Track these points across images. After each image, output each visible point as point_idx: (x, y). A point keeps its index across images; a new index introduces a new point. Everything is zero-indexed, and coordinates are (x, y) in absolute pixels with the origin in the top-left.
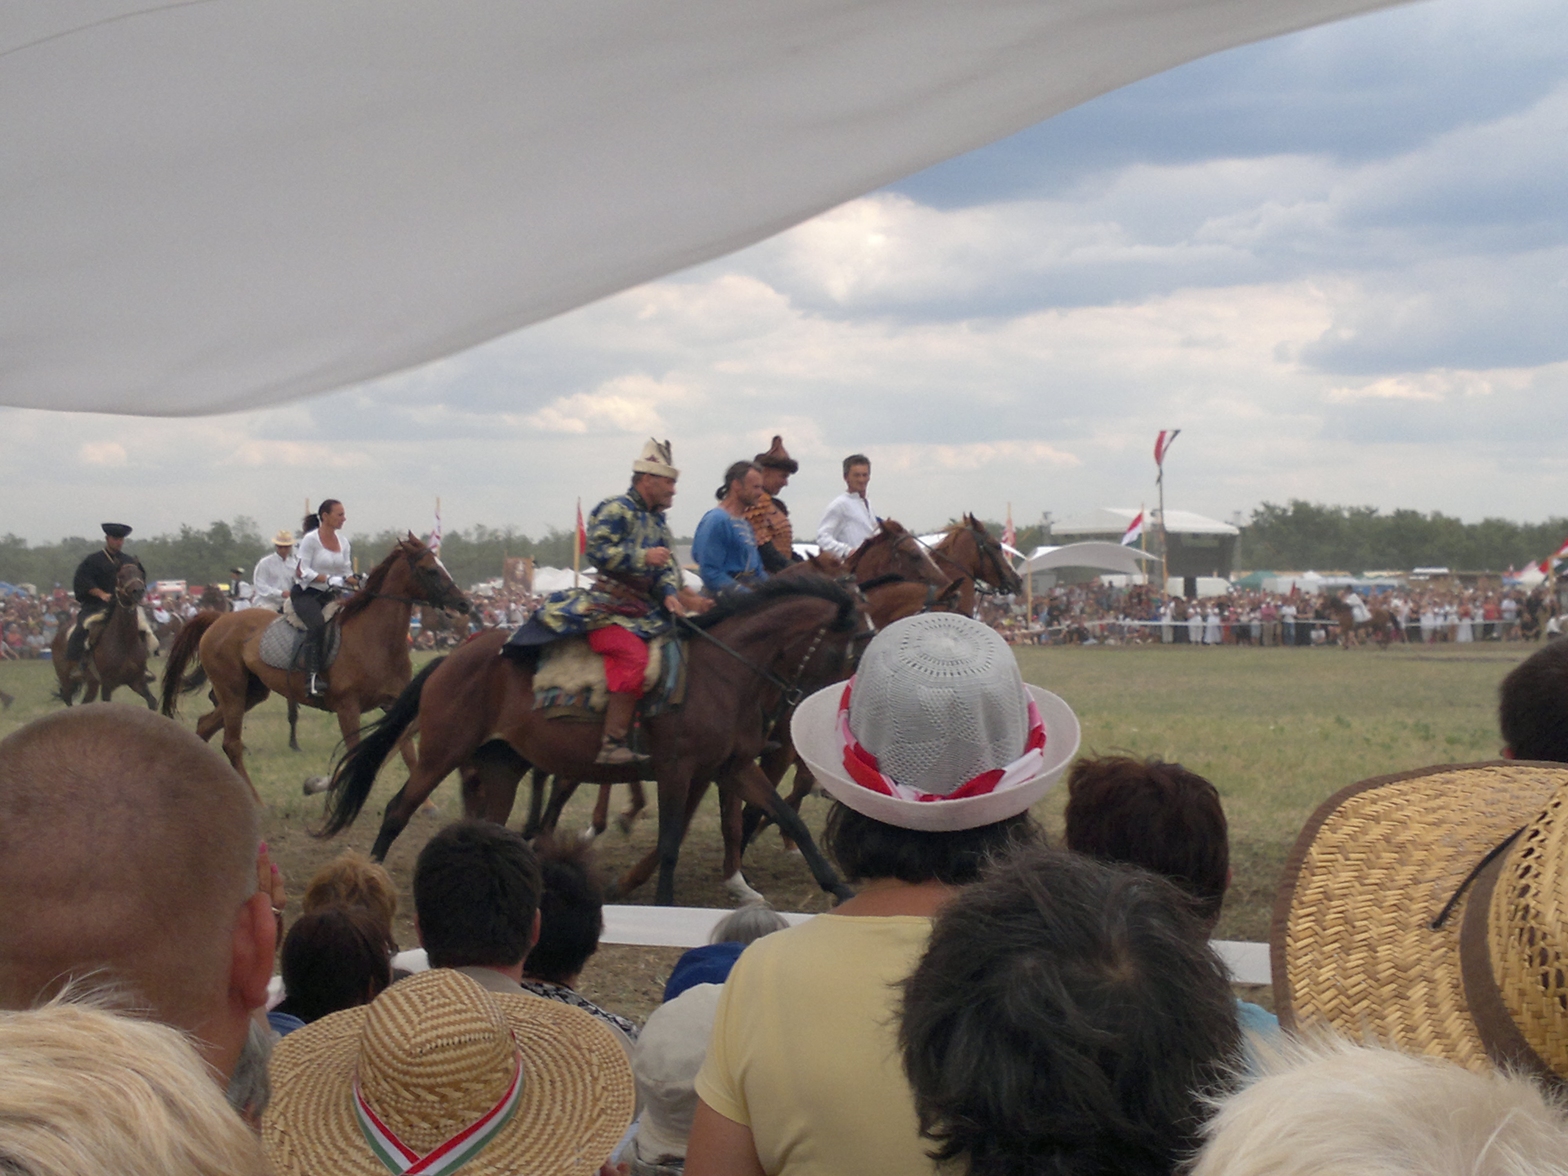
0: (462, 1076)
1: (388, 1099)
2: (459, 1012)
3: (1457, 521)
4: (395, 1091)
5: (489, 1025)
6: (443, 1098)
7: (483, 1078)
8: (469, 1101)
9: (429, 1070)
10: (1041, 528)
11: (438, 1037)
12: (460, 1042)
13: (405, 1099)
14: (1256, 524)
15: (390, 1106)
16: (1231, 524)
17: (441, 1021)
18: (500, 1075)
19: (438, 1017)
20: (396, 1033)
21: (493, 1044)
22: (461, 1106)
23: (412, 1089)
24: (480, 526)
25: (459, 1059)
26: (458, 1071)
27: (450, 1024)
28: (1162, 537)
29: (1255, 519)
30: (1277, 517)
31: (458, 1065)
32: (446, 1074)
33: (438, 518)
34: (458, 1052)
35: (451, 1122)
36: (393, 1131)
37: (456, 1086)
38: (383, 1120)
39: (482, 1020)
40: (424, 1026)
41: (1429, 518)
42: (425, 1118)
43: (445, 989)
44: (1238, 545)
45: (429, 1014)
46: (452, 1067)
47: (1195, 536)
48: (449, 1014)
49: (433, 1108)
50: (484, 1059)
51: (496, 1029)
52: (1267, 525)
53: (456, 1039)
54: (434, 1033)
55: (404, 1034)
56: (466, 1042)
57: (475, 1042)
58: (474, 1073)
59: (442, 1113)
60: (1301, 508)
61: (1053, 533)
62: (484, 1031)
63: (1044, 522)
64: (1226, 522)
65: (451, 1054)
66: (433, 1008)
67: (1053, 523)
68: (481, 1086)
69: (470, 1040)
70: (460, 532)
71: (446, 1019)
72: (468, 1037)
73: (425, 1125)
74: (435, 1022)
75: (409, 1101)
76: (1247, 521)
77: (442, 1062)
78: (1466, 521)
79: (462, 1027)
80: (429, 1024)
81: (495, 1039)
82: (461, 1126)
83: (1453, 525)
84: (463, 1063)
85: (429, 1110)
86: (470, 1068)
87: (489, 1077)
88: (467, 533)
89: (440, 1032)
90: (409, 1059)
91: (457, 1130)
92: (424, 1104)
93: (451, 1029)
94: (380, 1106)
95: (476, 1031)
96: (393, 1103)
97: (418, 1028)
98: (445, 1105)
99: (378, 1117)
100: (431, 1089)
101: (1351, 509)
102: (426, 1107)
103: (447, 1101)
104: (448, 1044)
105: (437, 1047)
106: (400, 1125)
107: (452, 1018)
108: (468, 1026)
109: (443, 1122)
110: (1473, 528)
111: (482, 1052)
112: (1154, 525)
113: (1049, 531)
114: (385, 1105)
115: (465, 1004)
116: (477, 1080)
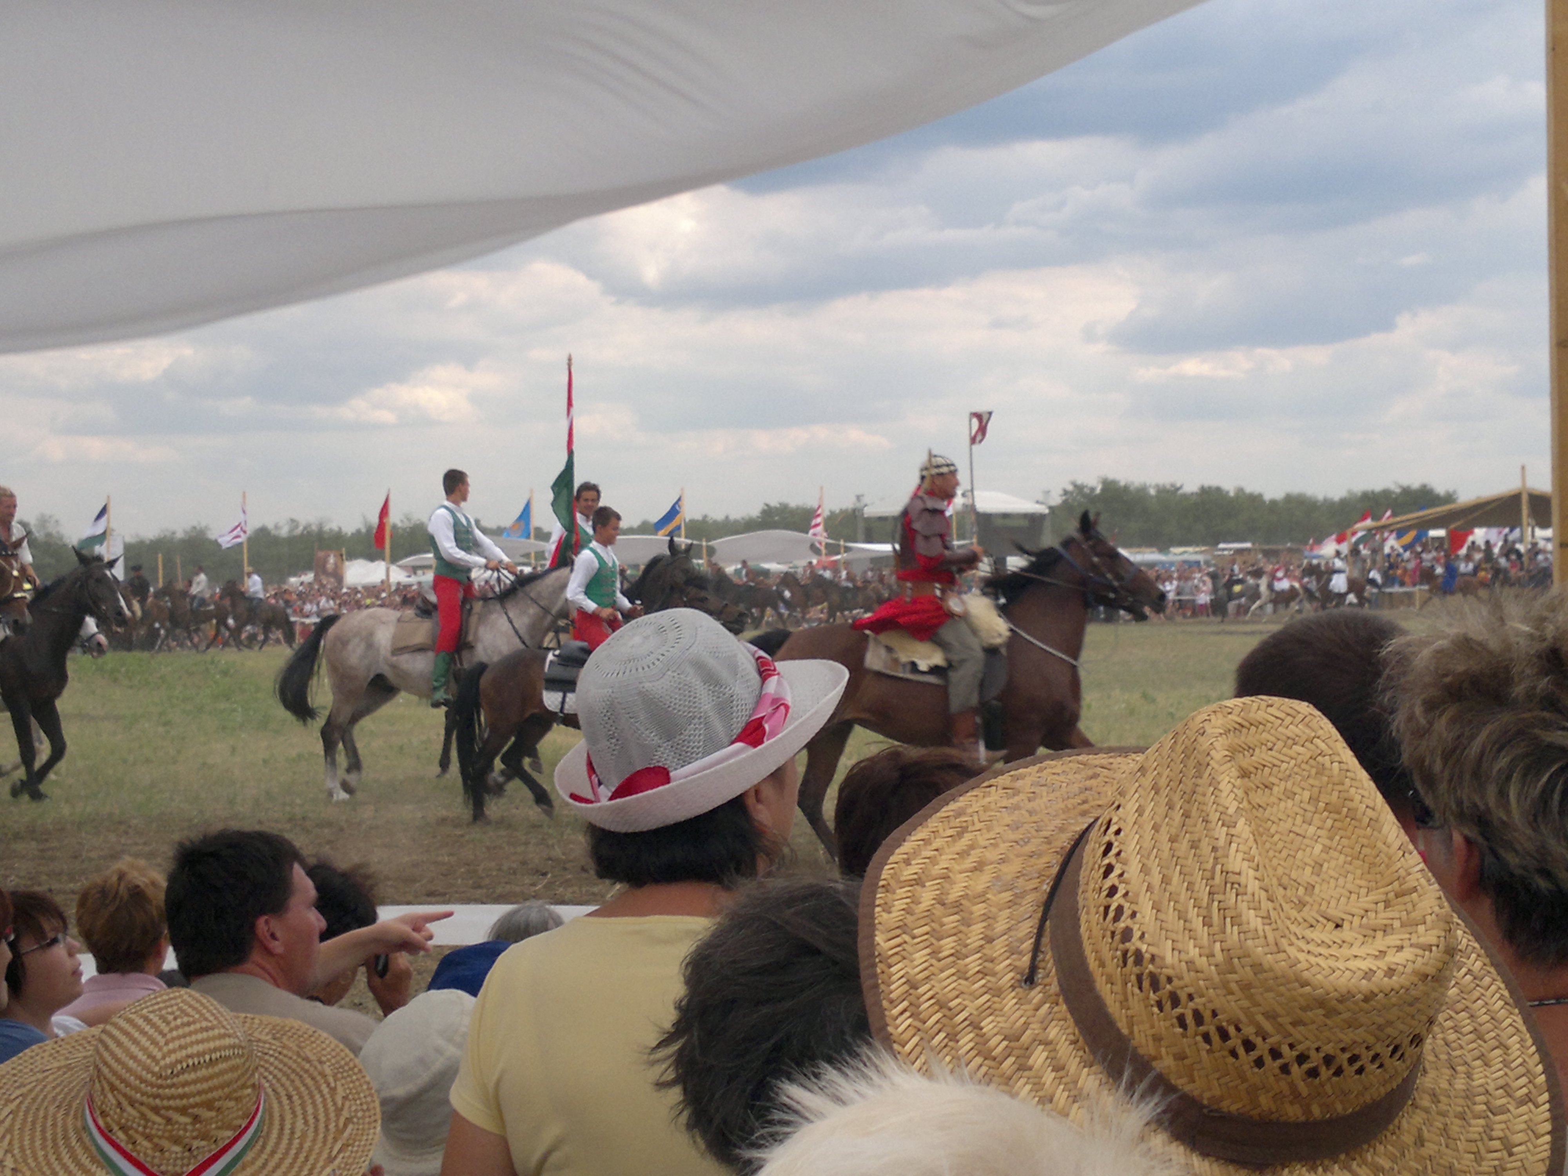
0: (215, 1094)
1: (135, 1125)
2: (207, 1029)
3: (1260, 496)
4: (143, 1116)
5: (237, 1041)
6: (196, 1118)
7: (235, 1095)
8: (222, 1120)
9: (180, 1091)
10: (854, 510)
11: (188, 1056)
12: (211, 1059)
13: (154, 1123)
14: (1065, 502)
15: (137, 1131)
16: (1042, 503)
17: (188, 1040)
18: (249, 1091)
19: (184, 1036)
20: (141, 1056)
21: (242, 1060)
22: (214, 1126)
23: (163, 1112)
24: (292, 520)
25: (211, 1077)
26: (211, 1090)
27: (198, 1042)
28: (973, 517)
29: (1064, 498)
30: (1085, 496)
31: (210, 1083)
32: (199, 1093)
33: (244, 512)
34: (210, 1070)
35: (203, 1143)
36: (141, 1158)
37: (209, 1105)
38: (129, 1148)
39: (229, 1036)
40: (171, 1046)
41: (1232, 494)
42: (177, 1141)
43: (185, 1007)
44: (1047, 524)
45: (175, 1033)
46: (205, 1086)
47: (1006, 516)
48: (196, 1032)
49: (185, 1130)
50: (235, 1075)
51: (243, 1044)
52: (1076, 504)
53: (207, 1057)
54: (184, 1053)
55: (150, 1056)
56: (217, 1059)
57: (227, 1058)
58: (226, 1090)
59: (195, 1134)
60: (1110, 487)
61: (866, 516)
62: (233, 1047)
63: (858, 505)
64: (1037, 502)
65: (203, 1073)
66: (177, 1028)
67: (866, 505)
68: (232, 1104)
69: (221, 1057)
70: (270, 526)
71: (194, 1038)
72: (218, 1054)
73: (177, 1148)
74: (182, 1042)
75: (159, 1124)
76: (1056, 500)
77: (195, 1082)
78: (1268, 497)
79: (212, 1045)
80: (177, 1044)
81: (243, 1055)
82: (213, 1146)
83: (1255, 500)
84: (216, 1082)
85: (181, 1132)
86: (222, 1087)
87: (239, 1094)
88: (277, 527)
89: (190, 1051)
90: (159, 1081)
91: (210, 1151)
92: (176, 1126)
93: (201, 1047)
94: (126, 1133)
95: (225, 1048)
96: (141, 1129)
97: (165, 1049)
98: (198, 1126)
99: (123, 1145)
100: (183, 1111)
101: (1157, 486)
102: (179, 1130)
103: (200, 1122)
104: (199, 1063)
105: (188, 1066)
106: (149, 1152)
107: (200, 1036)
108: (218, 1043)
109: (196, 1144)
110: (1273, 503)
111: (233, 1069)
112: (965, 506)
113: (863, 514)
114: (131, 1132)
115: (210, 1021)
116: (228, 1097)
